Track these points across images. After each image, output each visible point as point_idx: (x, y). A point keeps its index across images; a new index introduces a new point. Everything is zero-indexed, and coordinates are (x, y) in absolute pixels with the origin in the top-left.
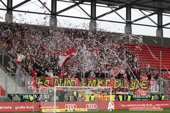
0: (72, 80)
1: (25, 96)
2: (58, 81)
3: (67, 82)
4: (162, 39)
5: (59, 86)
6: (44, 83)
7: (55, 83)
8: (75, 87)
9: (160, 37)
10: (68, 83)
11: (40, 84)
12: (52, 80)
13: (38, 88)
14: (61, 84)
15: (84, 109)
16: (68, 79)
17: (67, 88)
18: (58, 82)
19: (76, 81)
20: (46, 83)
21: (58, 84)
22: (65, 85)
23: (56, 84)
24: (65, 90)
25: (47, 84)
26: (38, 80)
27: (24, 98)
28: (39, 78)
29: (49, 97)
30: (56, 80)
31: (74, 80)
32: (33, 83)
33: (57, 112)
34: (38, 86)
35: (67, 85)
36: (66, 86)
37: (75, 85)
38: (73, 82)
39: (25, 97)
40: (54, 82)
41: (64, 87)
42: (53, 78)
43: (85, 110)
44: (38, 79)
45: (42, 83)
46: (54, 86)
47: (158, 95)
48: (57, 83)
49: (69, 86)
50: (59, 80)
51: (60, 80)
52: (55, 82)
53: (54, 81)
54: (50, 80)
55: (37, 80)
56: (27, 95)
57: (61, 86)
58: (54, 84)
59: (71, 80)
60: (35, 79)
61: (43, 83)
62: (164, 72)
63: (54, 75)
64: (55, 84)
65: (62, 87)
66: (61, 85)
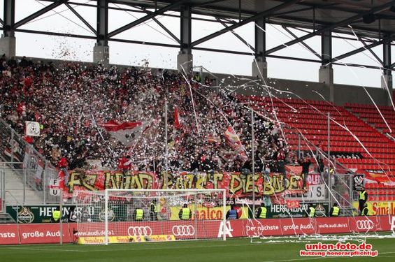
0: (142, 176)
1: (43, 210)
2: (112, 177)
3: (131, 180)
4: (332, 88)
5: (114, 189)
6: (84, 183)
7: (107, 182)
8: (148, 190)
9: (326, 83)
10: (133, 181)
11: (74, 185)
12: (100, 175)
13: (72, 192)
14: (120, 184)
15: (168, 237)
16: (133, 173)
17: (131, 192)
18: (113, 181)
19: (150, 178)
20: (86, 182)
21: (114, 185)
22: (127, 186)
23: (110, 184)
24: (128, 197)
25: (90, 185)
27: (41, 215)
29: (93, 211)
30: (108, 175)
31: (146, 176)
32: (61, 183)
33: (110, 242)
34: (71, 189)
35: (132, 187)
36: (130, 188)
37: (149, 185)
38: (143, 179)
39: (43, 213)
40: (105, 180)
41: (126, 190)
42: (102, 171)
43: (171, 239)
44: (71, 175)
45: (78, 182)
46: (105, 188)
47: (324, 206)
48: (111, 182)
49: (136, 188)
50: (115, 176)
51: (117, 175)
52: (108, 179)
53: (106, 176)
54: (96, 175)
56: (48, 208)
58: (105, 183)
59: (140, 175)
60: (63, 174)
61: (81, 182)
62: (337, 157)
65: (122, 190)
66: (118, 186)
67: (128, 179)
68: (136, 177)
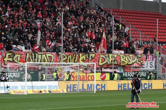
0: (48, 55)
2: (30, 55)
3: (41, 57)
4: (160, 5)
5: (31, 62)
7: (27, 58)
8: (51, 63)
9: (157, 1)
10: (43, 58)
11: (8, 61)
12: (23, 54)
13: (6, 64)
15: (62, 90)
16: (42, 53)
17: (41, 64)
19: (53, 56)
21: (31, 60)
23: (29, 59)
24: (40, 67)
28: (8, 52)
29: (19, 75)
30: (28, 54)
31: (50, 55)
33: (28, 93)
34: (6, 63)
35: (42, 61)
36: (41, 62)
37: (52, 60)
38: (49, 56)
40: (26, 57)
41: (39, 63)
42: (24, 52)
43: (64, 91)
44: (6, 54)
47: (154, 74)
48: (30, 58)
49: (45, 62)
50: (32, 55)
53: (26, 55)
54: (21, 54)
58: (26, 59)
59: (47, 54)
62: (162, 45)
64: (27, 60)
65: (36, 63)
68: (44, 55)
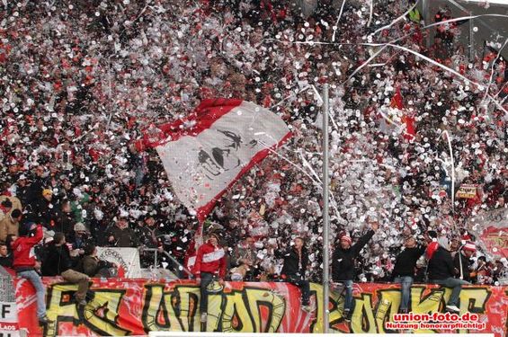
0: (253, 296)
2: (168, 298)
3: (223, 307)
6: (88, 314)
7: (152, 313)
10: (229, 310)
11: (61, 319)
12: (131, 292)
14: (191, 315)
16: (228, 285)
18: (169, 308)
19: (277, 301)
20: (95, 312)
21: (172, 318)
22: (213, 323)
23: (161, 318)
25: (105, 319)
26: (49, 297)
28: (58, 279)
30: (157, 292)
31: (267, 296)
32: (20, 314)
34: (51, 332)
35: (226, 325)
36: (220, 329)
37: (275, 321)
38: (259, 303)
40: (146, 308)
42: (140, 282)
44: (50, 290)
45: (71, 311)
46: (147, 331)
48: (165, 313)
49: (239, 328)
50: (175, 294)
51: (184, 292)
52: (154, 305)
53: (148, 298)
54: (123, 292)
55: (42, 295)
57: (191, 329)
58: (144, 317)
59: (249, 292)
60: (31, 288)
61: (80, 310)
63: (146, 261)
64: (150, 319)
66: (186, 325)
67: (214, 302)
68: (238, 298)
